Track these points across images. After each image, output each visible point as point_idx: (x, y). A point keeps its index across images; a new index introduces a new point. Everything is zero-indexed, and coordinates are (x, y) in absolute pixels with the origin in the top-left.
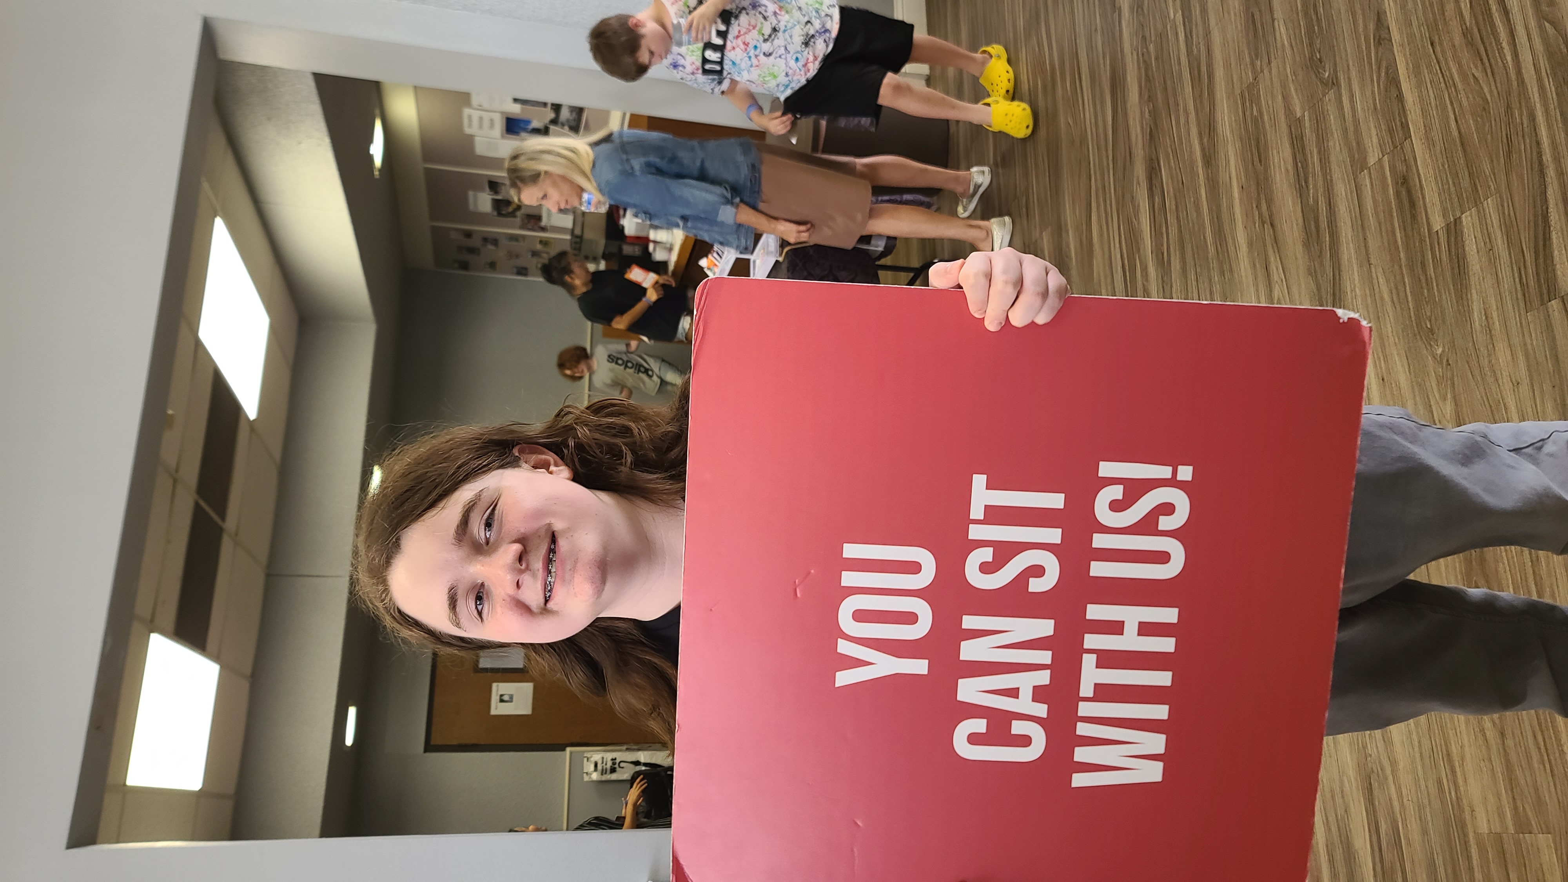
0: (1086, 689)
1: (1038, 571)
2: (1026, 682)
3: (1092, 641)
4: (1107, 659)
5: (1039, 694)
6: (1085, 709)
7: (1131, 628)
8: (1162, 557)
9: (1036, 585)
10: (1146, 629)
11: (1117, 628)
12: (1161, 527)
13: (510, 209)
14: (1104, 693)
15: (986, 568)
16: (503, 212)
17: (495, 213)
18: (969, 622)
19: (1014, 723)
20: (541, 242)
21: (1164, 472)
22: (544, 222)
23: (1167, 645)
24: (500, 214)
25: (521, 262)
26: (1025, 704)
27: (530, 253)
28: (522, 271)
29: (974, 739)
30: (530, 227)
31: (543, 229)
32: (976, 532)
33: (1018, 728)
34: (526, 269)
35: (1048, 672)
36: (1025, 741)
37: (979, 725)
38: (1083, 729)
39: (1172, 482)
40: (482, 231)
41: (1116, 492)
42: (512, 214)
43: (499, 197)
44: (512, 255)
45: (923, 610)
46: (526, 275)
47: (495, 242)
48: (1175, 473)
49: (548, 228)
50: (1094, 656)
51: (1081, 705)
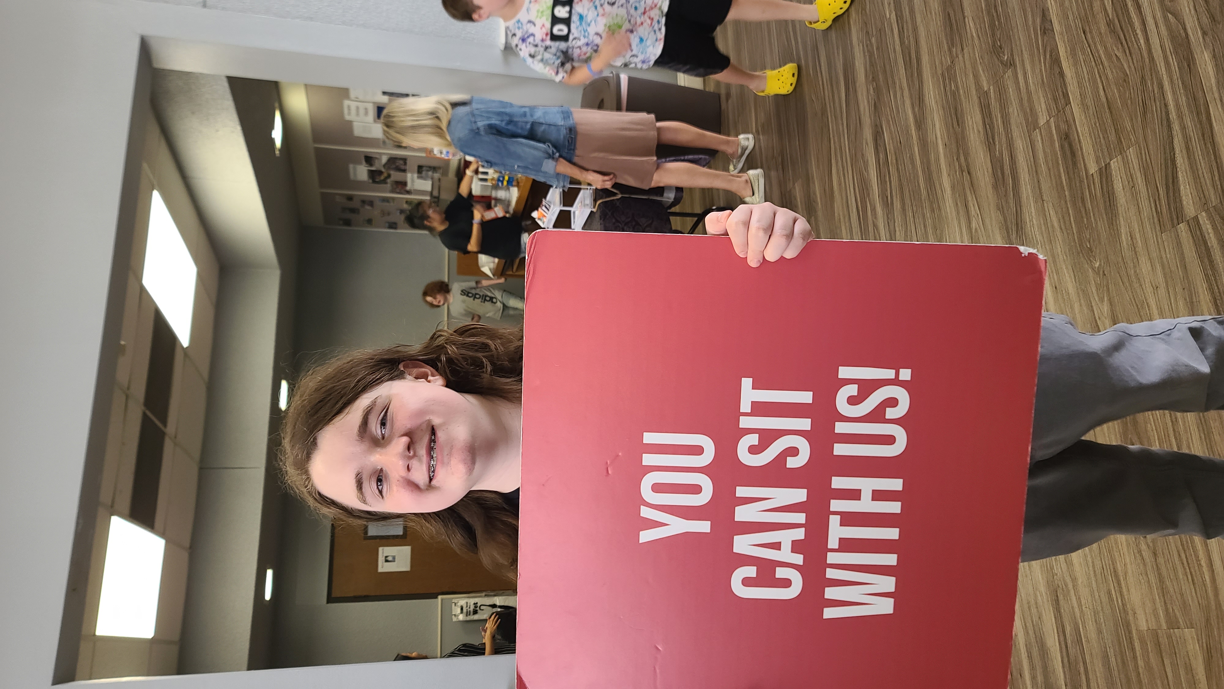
0: (833, 543)
1: (793, 451)
2: (786, 537)
3: (836, 505)
4: (848, 519)
5: (796, 547)
6: (832, 558)
7: (866, 495)
8: (889, 440)
9: (792, 463)
10: (878, 495)
11: (855, 495)
12: (888, 416)
13: (382, 178)
14: (847, 545)
15: (753, 450)
16: (377, 180)
17: (371, 181)
18: (742, 492)
19: (778, 569)
20: (407, 202)
21: (890, 374)
22: (409, 187)
23: (895, 507)
24: (374, 182)
25: (392, 219)
26: (786, 554)
27: (399, 212)
28: (393, 226)
29: (747, 582)
30: (398, 191)
31: (408, 192)
32: (745, 422)
33: (781, 573)
34: (395, 223)
35: (803, 529)
36: (786, 583)
37: (751, 571)
38: (831, 573)
39: (895, 382)
40: (360, 195)
41: (852, 390)
42: (384, 182)
43: (373, 168)
44: (384, 213)
45: (706, 483)
46: (396, 228)
47: (371, 203)
48: (897, 374)
49: (413, 191)
50: (838, 517)
51: (829, 554)
